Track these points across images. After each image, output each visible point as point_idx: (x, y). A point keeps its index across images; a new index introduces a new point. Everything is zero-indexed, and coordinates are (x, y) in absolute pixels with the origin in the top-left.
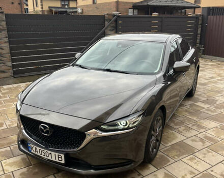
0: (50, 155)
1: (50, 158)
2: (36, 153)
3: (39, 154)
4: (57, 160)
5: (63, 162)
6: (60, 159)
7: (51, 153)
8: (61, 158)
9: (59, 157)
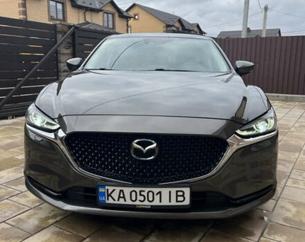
0: (157, 198)
1: (156, 203)
2: (122, 201)
3: (129, 202)
4: (174, 203)
5: (187, 202)
6: (181, 199)
7: (160, 193)
8: (183, 196)
9: (177, 196)
